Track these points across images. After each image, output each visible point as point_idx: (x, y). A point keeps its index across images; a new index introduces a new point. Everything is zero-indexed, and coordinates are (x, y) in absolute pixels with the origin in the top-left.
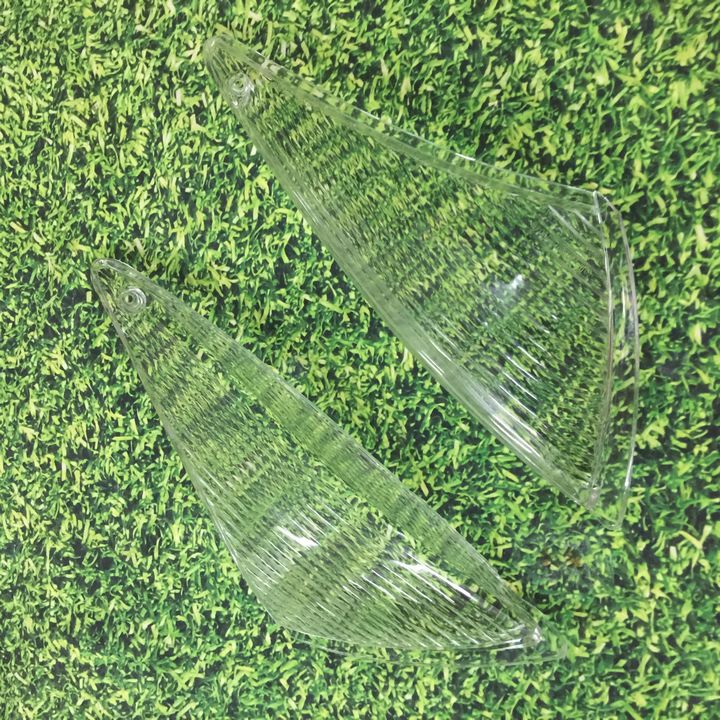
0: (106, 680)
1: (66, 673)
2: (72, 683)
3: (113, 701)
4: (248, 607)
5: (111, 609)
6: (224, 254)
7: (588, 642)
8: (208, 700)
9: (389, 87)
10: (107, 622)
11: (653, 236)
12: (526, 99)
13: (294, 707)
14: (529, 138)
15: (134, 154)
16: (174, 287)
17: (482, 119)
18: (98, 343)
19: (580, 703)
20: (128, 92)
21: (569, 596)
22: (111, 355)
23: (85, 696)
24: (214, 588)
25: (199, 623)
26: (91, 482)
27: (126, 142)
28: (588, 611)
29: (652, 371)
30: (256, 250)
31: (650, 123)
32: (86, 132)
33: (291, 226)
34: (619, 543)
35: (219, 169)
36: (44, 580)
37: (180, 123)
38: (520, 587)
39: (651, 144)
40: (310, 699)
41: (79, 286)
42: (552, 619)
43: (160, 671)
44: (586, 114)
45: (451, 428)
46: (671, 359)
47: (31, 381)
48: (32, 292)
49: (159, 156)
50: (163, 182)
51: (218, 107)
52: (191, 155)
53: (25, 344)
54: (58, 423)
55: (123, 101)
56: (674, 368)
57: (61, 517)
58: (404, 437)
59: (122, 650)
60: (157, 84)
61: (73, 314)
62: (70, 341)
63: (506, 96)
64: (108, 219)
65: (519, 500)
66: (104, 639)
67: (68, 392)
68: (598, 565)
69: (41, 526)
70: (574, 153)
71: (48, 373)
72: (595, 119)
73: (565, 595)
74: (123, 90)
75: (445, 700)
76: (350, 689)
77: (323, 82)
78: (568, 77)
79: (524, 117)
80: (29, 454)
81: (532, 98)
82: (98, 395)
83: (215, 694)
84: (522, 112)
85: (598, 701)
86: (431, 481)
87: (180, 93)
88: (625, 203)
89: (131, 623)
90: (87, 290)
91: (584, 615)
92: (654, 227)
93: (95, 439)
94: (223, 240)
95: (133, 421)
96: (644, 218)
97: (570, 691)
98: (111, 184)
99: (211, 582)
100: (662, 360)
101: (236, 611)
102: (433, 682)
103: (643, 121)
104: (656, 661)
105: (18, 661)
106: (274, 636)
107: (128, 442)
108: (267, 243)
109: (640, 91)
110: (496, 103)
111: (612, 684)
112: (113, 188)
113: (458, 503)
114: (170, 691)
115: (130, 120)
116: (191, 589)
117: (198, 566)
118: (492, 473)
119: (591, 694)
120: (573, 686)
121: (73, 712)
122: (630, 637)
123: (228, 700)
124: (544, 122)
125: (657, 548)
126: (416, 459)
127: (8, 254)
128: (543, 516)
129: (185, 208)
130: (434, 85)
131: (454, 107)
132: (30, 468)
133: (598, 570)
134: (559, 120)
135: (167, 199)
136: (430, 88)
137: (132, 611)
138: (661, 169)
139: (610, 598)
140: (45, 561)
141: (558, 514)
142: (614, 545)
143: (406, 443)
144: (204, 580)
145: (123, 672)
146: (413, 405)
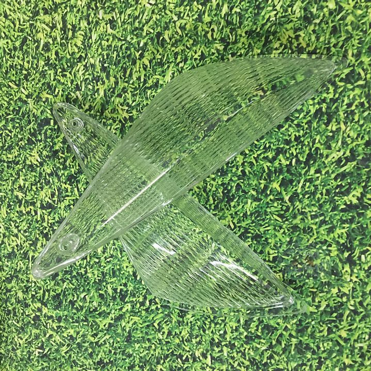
0: (62, 324)
1: (40, 320)
2: (44, 325)
3: (65, 335)
4: (137, 286)
5: (64, 287)
6: (125, 100)
7: (317, 304)
8: (116, 334)
9: (216, 9)
10: (62, 294)
11: (358, 91)
12: (290, 17)
13: (161, 337)
14: (292, 38)
15: (75, 45)
16: (98, 118)
17: (266, 27)
18: (57, 147)
19: (312, 336)
20: (73, 11)
21: (307, 281)
22: (64, 154)
23: (50, 332)
24: (119, 276)
25: (111, 295)
26: (54, 221)
27: (72, 39)
28: (317, 288)
29: (355, 163)
30: (142, 98)
31: (357, 30)
32: (50, 33)
33: (162, 85)
34: (334, 253)
35: (123, 54)
36: (28, 272)
37: (102, 28)
38: (282, 276)
39: (358, 41)
40: (170, 333)
41: (47, 117)
42: (298, 293)
43: (90, 319)
44: (323, 25)
45: (246, 193)
46: (365, 157)
47: (21, 168)
48: (21, 120)
49: (90, 47)
50: (92, 61)
51: (122, 20)
52: (107, 46)
53: (17, 148)
54: (36, 190)
55: (70, 17)
56: (366, 162)
57: (37, 239)
58: (221, 198)
59: (70, 309)
60: (89, 7)
61: (43, 131)
62: (42, 146)
63: (280, 15)
64: (62, 81)
65: (282, 231)
66: (60, 303)
67: (41, 174)
68: (323, 265)
69: (27, 244)
70: (316, 46)
71: (30, 163)
72: (327, 27)
73: (305, 280)
74: (70, 11)
75: (241, 334)
76: (191, 328)
77: (180, 6)
78: (314, 4)
79: (289, 26)
80: (20, 207)
81: (293, 16)
82: (57, 175)
83: (119, 331)
84: (288, 24)
85: (322, 334)
86: (235, 221)
87: (101, 12)
88: (343, 73)
89: (75, 295)
90: (51, 119)
91: (315, 290)
92: (358, 86)
93: (55, 199)
94: (125, 92)
95: (76, 189)
96: (353, 81)
97: (307, 329)
98: (64, 62)
99: (118, 273)
100: (360, 158)
101: (130, 289)
102: (234, 325)
103: (353, 29)
104: (353, 314)
105: (15, 314)
106: (150, 301)
107: (73, 200)
108: (148, 94)
109: (352, 12)
110: (274, 19)
111: (329, 325)
112: (65, 64)
113: (250, 233)
114: (95, 330)
115: (74, 26)
116: (107, 277)
117: (111, 265)
118: (268, 217)
119: (318, 331)
120: (308, 327)
121: (44, 341)
122: (339, 302)
123: (126, 334)
124: (300, 29)
125: (355, 256)
126: (227, 209)
127: (8, 100)
128: (294, 239)
129: (104, 75)
130: (240, 8)
131: (251, 21)
132: (21, 214)
133: (323, 267)
134: (308, 28)
135: (94, 70)
136: (238, 10)
137: (75, 288)
138: (362, 55)
139: (329, 281)
140: (29, 262)
141: (302, 238)
142: (332, 255)
143: (222, 201)
144: (114, 272)
145: (70, 320)
146: (226, 181)
